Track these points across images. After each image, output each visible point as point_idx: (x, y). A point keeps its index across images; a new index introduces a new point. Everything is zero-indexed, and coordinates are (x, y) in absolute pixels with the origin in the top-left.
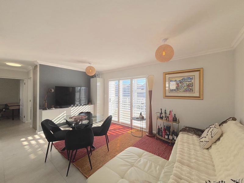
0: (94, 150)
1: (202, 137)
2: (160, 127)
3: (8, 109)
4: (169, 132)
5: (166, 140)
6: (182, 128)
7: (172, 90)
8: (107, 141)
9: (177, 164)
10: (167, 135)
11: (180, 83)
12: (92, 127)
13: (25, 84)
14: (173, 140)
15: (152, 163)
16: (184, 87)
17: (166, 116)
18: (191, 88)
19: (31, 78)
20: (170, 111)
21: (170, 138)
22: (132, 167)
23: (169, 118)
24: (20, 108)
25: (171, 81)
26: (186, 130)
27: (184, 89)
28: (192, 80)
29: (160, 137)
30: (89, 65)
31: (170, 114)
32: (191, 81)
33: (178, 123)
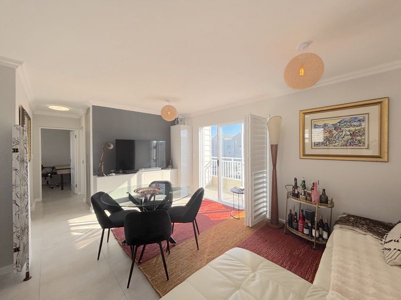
0: (174, 246)
1: (388, 240)
2: (293, 213)
3: (56, 173)
4: (313, 222)
5: (304, 237)
6: (340, 216)
7: (317, 144)
8: (196, 232)
9: (333, 295)
10: (308, 228)
11: (336, 129)
12: (171, 206)
13: (76, 137)
14: (320, 239)
15: (277, 286)
16: (344, 137)
17: (305, 192)
18: (359, 138)
19: (83, 127)
20: (314, 184)
21: (314, 235)
22: (238, 289)
23: (313, 196)
24: (71, 173)
25: (316, 126)
26: (350, 222)
27: (344, 141)
28: (363, 124)
29: (294, 232)
30: (167, 104)
31: (312, 189)
32: (360, 125)
33: (332, 208)
